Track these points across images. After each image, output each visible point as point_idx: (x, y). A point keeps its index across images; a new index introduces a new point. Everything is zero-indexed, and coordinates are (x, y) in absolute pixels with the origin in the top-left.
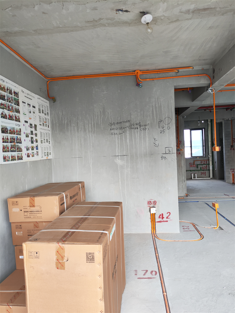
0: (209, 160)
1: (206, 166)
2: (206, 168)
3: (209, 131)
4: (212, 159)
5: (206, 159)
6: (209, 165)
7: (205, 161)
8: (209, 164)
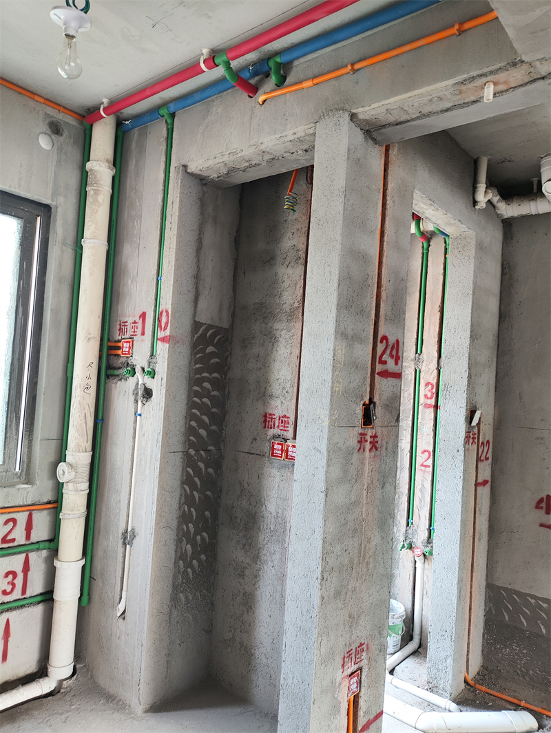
0: (55, 505)
1: (26, 568)
2: (19, 582)
3: (87, 244)
4: (89, 495)
5: (26, 494)
6: (54, 553)
7: (22, 518)
8: (52, 544)
